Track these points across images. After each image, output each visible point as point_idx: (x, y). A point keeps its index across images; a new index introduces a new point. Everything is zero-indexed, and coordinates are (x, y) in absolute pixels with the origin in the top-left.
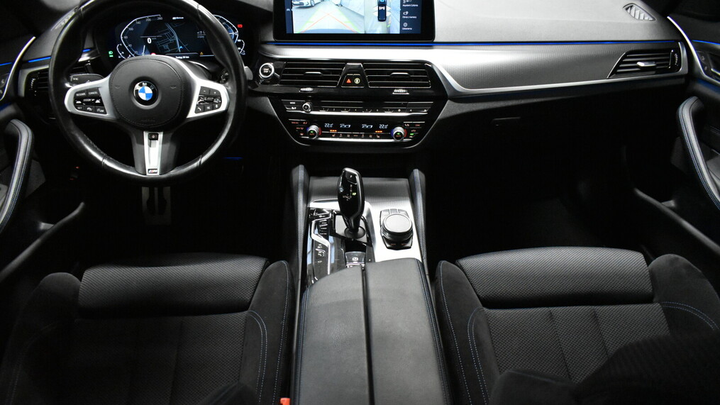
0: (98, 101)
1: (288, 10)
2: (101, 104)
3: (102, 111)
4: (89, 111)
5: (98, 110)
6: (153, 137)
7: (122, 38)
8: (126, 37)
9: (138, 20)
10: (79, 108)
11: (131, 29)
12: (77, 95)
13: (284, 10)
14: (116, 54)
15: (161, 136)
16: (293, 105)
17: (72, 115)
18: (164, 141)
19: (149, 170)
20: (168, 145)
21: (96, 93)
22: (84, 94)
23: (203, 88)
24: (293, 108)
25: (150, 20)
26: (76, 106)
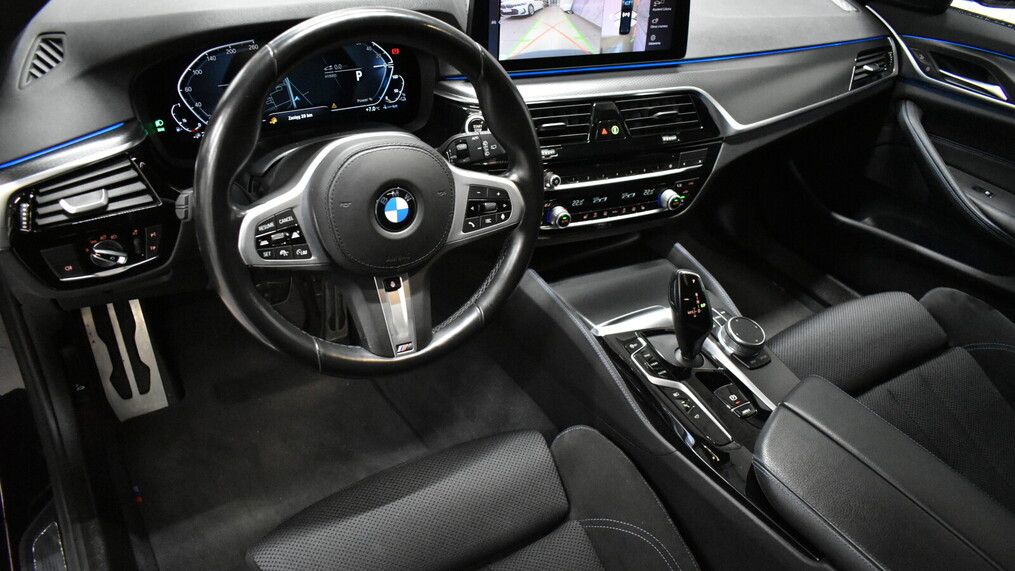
0: (295, 235)
1: (494, 22)
2: (301, 240)
3: (305, 252)
4: (282, 257)
5: (298, 252)
6: (392, 284)
7: (179, 91)
8: (188, 89)
9: (210, 54)
10: (266, 254)
11: (198, 72)
12: (261, 229)
13: (488, 22)
14: (170, 124)
15: (404, 285)
17: (255, 273)
18: (413, 291)
19: (398, 346)
20: (420, 295)
21: (290, 219)
22: (271, 225)
23: (475, 189)
25: (234, 51)
26: (260, 250)
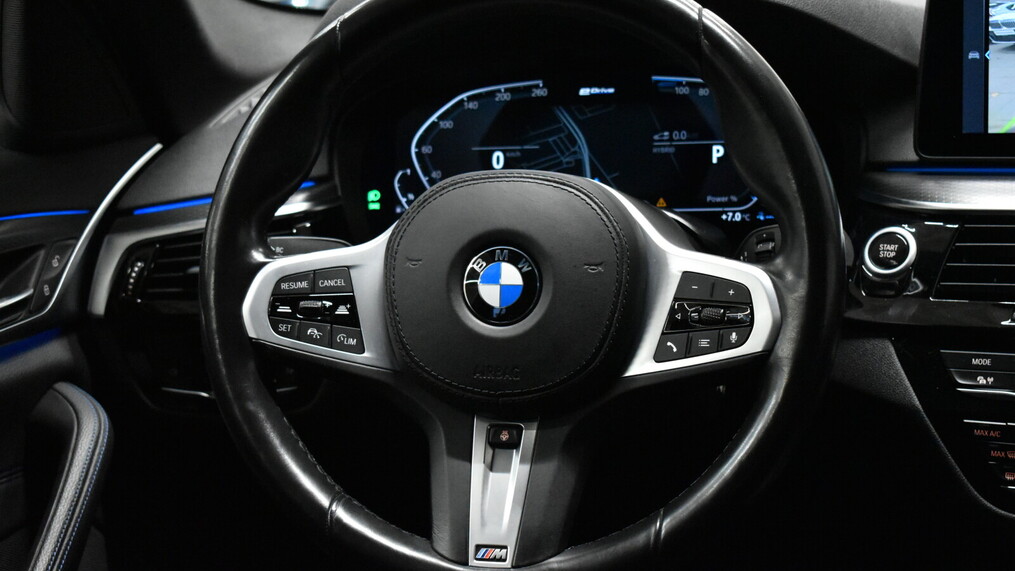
0: (342, 310)
1: (974, 55)
2: (353, 320)
3: (352, 342)
4: (311, 340)
5: (340, 337)
6: (504, 437)
7: (413, 150)
8: (427, 150)
9: (470, 98)
10: (283, 328)
11: (447, 124)
12: (284, 286)
13: (960, 55)
15: (529, 436)
16: (984, 371)
17: (259, 348)
18: (537, 456)
19: (478, 547)
20: (549, 468)
21: (340, 282)
22: (304, 285)
23: (687, 277)
24: (981, 380)
25: (507, 97)
26: (275, 318)
